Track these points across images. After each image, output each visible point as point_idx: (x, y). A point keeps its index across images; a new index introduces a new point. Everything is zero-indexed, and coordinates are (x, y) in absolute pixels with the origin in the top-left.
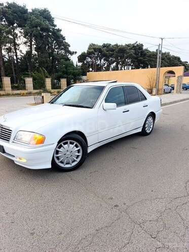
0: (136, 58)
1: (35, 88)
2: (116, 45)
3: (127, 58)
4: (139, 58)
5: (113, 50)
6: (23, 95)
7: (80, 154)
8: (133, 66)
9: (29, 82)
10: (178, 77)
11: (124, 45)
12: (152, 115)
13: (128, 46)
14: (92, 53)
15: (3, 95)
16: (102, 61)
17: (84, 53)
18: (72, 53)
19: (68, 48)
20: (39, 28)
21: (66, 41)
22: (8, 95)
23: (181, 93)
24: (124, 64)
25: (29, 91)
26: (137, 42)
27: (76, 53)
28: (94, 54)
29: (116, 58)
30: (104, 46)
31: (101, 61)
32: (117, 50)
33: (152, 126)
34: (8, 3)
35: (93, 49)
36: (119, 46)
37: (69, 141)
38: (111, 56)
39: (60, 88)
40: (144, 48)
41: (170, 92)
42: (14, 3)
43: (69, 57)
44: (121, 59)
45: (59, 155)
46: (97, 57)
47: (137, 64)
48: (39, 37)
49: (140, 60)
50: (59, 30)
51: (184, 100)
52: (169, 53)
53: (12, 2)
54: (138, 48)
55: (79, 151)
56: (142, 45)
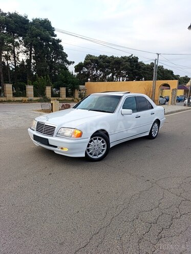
0: (132, 70)
1: (35, 95)
2: (112, 57)
3: (122, 70)
4: (134, 71)
5: (109, 62)
6: (25, 102)
7: (105, 148)
8: (128, 77)
9: (30, 89)
10: (173, 90)
11: (120, 57)
12: (158, 121)
13: (124, 58)
14: (89, 63)
15: (5, 101)
16: (99, 71)
17: (81, 63)
18: (69, 63)
19: (66, 58)
20: (39, 38)
21: (64, 51)
22: (9, 101)
23: (175, 105)
24: (119, 75)
25: (30, 98)
26: (132, 55)
27: (74, 62)
28: (91, 65)
29: (112, 69)
30: (101, 57)
31: (97, 72)
32: (113, 62)
33: (157, 132)
34: (9, 13)
35: (90, 60)
36: (115, 58)
37: (98, 138)
38: (107, 67)
39: (59, 97)
40: (139, 61)
41: (164, 104)
42: (15, 13)
43: (67, 66)
44: (116, 70)
45: (90, 148)
46: (93, 68)
47: (132, 75)
48: (38, 47)
49: (135, 72)
50: (59, 41)
51: (179, 111)
52: (163, 66)
53: (14, 12)
54: (133, 61)
55: (104, 146)
56: (137, 58)
